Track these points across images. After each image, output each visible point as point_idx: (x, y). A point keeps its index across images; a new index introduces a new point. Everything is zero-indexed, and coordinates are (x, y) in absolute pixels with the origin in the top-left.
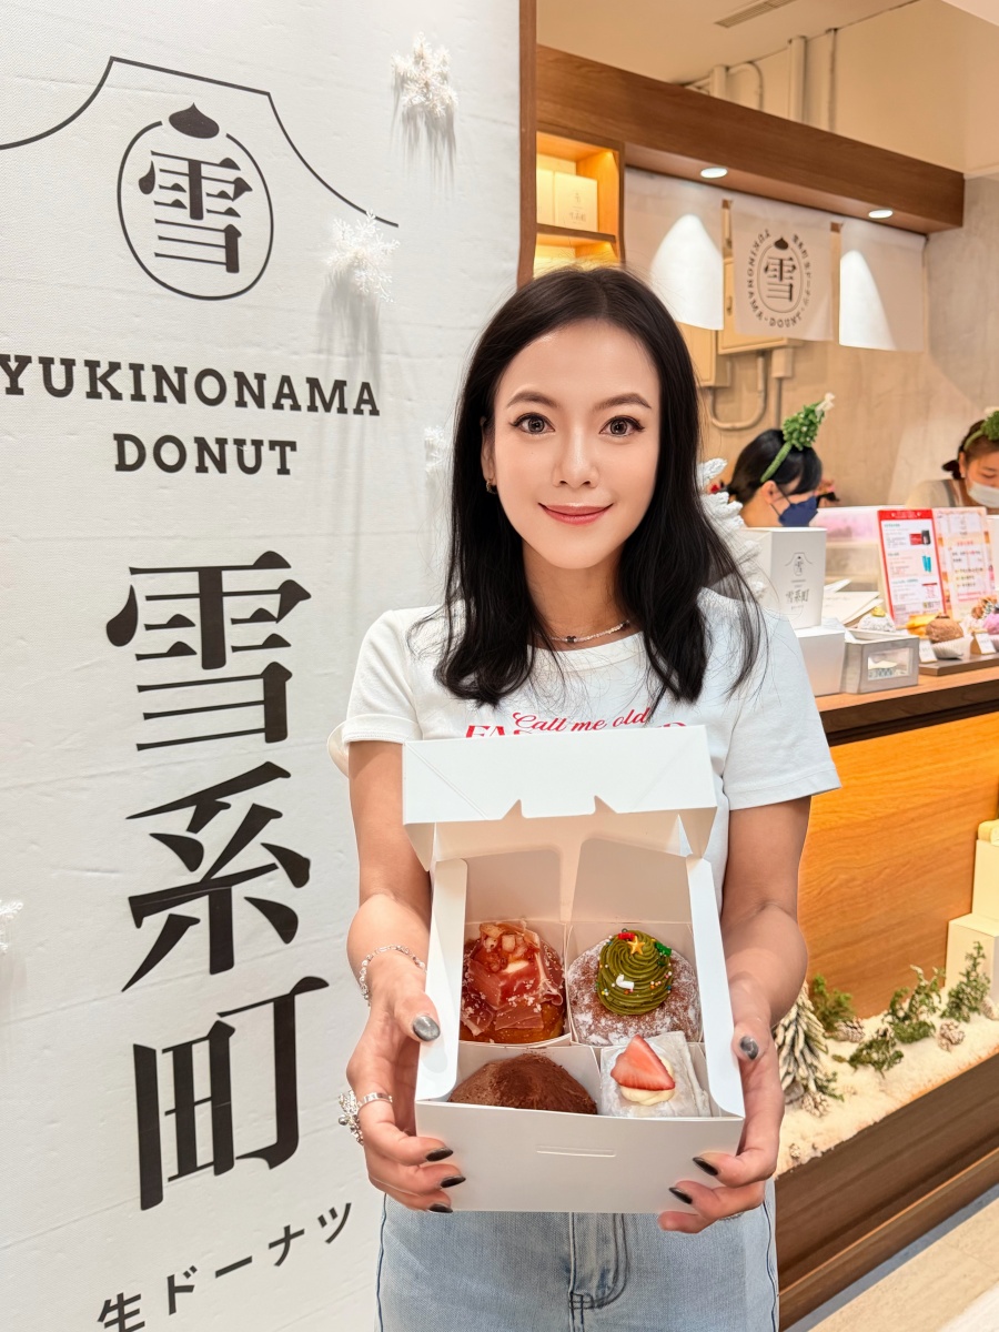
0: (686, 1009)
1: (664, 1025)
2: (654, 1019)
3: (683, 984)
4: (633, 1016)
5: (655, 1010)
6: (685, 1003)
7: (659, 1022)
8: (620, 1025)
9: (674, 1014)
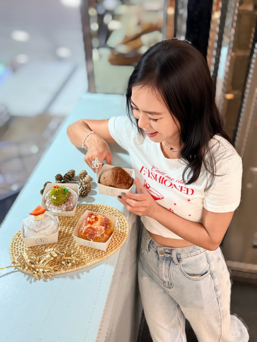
0: (70, 204)
1: (64, 207)
2: (61, 206)
3: (71, 198)
4: (57, 205)
5: (62, 204)
6: (70, 202)
7: (63, 207)
8: (54, 207)
9: (67, 205)
